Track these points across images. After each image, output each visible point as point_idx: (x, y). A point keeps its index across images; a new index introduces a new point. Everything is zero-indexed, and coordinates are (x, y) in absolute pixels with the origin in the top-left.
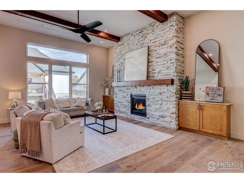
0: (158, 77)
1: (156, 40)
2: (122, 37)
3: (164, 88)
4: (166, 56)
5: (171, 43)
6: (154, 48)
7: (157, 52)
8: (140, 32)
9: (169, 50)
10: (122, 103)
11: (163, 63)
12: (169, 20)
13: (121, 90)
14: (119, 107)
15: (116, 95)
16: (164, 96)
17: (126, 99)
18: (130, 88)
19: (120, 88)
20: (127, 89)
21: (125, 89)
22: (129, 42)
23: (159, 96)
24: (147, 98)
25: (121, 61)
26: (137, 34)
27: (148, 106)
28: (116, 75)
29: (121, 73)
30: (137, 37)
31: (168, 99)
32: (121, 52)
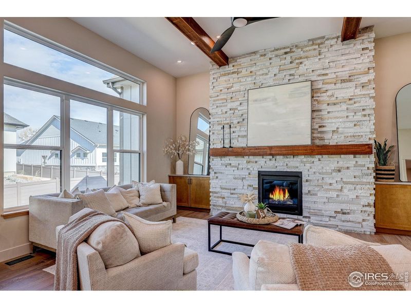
0: (332, 140)
1: (327, 72)
2: (235, 58)
3: (348, 161)
4: (352, 102)
5: (364, 79)
6: (323, 86)
7: (329, 93)
8: (286, 53)
9: (358, 91)
10: (234, 189)
11: (345, 114)
12: (360, 38)
13: (230, 164)
14: (224, 198)
15: (216, 175)
16: (348, 175)
17: (246, 183)
18: (256, 159)
19: (226, 160)
20: (248, 162)
21: (242, 161)
22: (253, 69)
23: (334, 174)
24: (304, 179)
25: (230, 105)
26: (277, 56)
27: (307, 194)
28: (216, 132)
29: (232, 130)
30: (276, 61)
31: (357, 180)
32: (230, 88)
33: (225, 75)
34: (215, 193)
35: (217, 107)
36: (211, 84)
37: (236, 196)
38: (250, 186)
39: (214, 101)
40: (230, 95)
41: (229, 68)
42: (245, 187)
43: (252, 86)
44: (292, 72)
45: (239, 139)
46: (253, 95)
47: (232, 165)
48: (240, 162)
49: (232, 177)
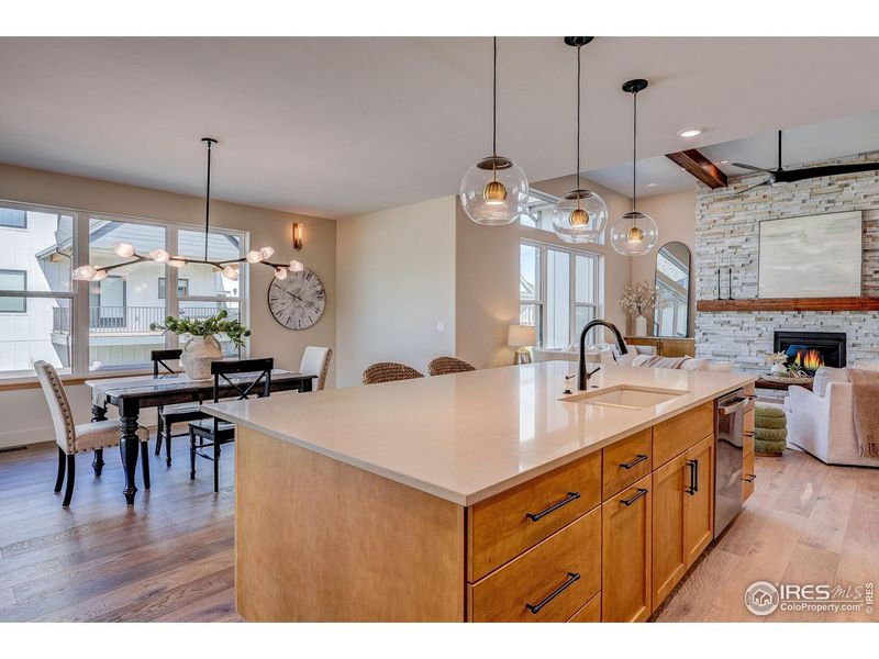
2: (738, 177)
10: (735, 356)
13: (729, 322)
15: (707, 337)
17: (754, 348)
18: (772, 316)
19: (723, 316)
20: (759, 319)
21: (750, 319)
22: (769, 192)
24: (849, 342)
25: (729, 241)
28: (705, 278)
29: (733, 275)
32: (730, 218)
33: (720, 200)
35: (708, 243)
36: (697, 212)
38: (761, 351)
39: (703, 235)
40: (731, 228)
41: (728, 191)
42: (754, 354)
43: (767, 216)
44: (832, 197)
45: (744, 288)
46: (768, 229)
47: (732, 323)
48: (745, 319)
49: (731, 339)
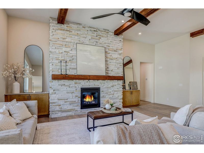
0: (111, 74)
1: (110, 45)
2: (68, 23)
4: (117, 60)
5: (120, 52)
6: (109, 51)
7: (110, 54)
8: (95, 31)
9: (119, 56)
10: (67, 99)
11: (115, 64)
12: (119, 36)
13: (64, 85)
14: (60, 105)
15: (55, 92)
16: (115, 88)
17: (74, 95)
18: (80, 82)
19: (62, 82)
20: (76, 83)
22: (79, 32)
23: (111, 88)
24: (101, 91)
25: (64, 49)
26: (90, 30)
27: (102, 97)
28: (54, 64)
29: (67, 64)
30: (90, 33)
31: (118, 90)
32: (65, 39)
33: (61, 30)
34: (54, 103)
35: (55, 48)
37: (68, 103)
38: (77, 96)
39: (54, 44)
40: (65, 43)
41: (64, 26)
42: (74, 97)
43: (78, 42)
44: (97, 41)
45: (70, 70)
47: (66, 85)
48: (71, 83)
49: (66, 92)
